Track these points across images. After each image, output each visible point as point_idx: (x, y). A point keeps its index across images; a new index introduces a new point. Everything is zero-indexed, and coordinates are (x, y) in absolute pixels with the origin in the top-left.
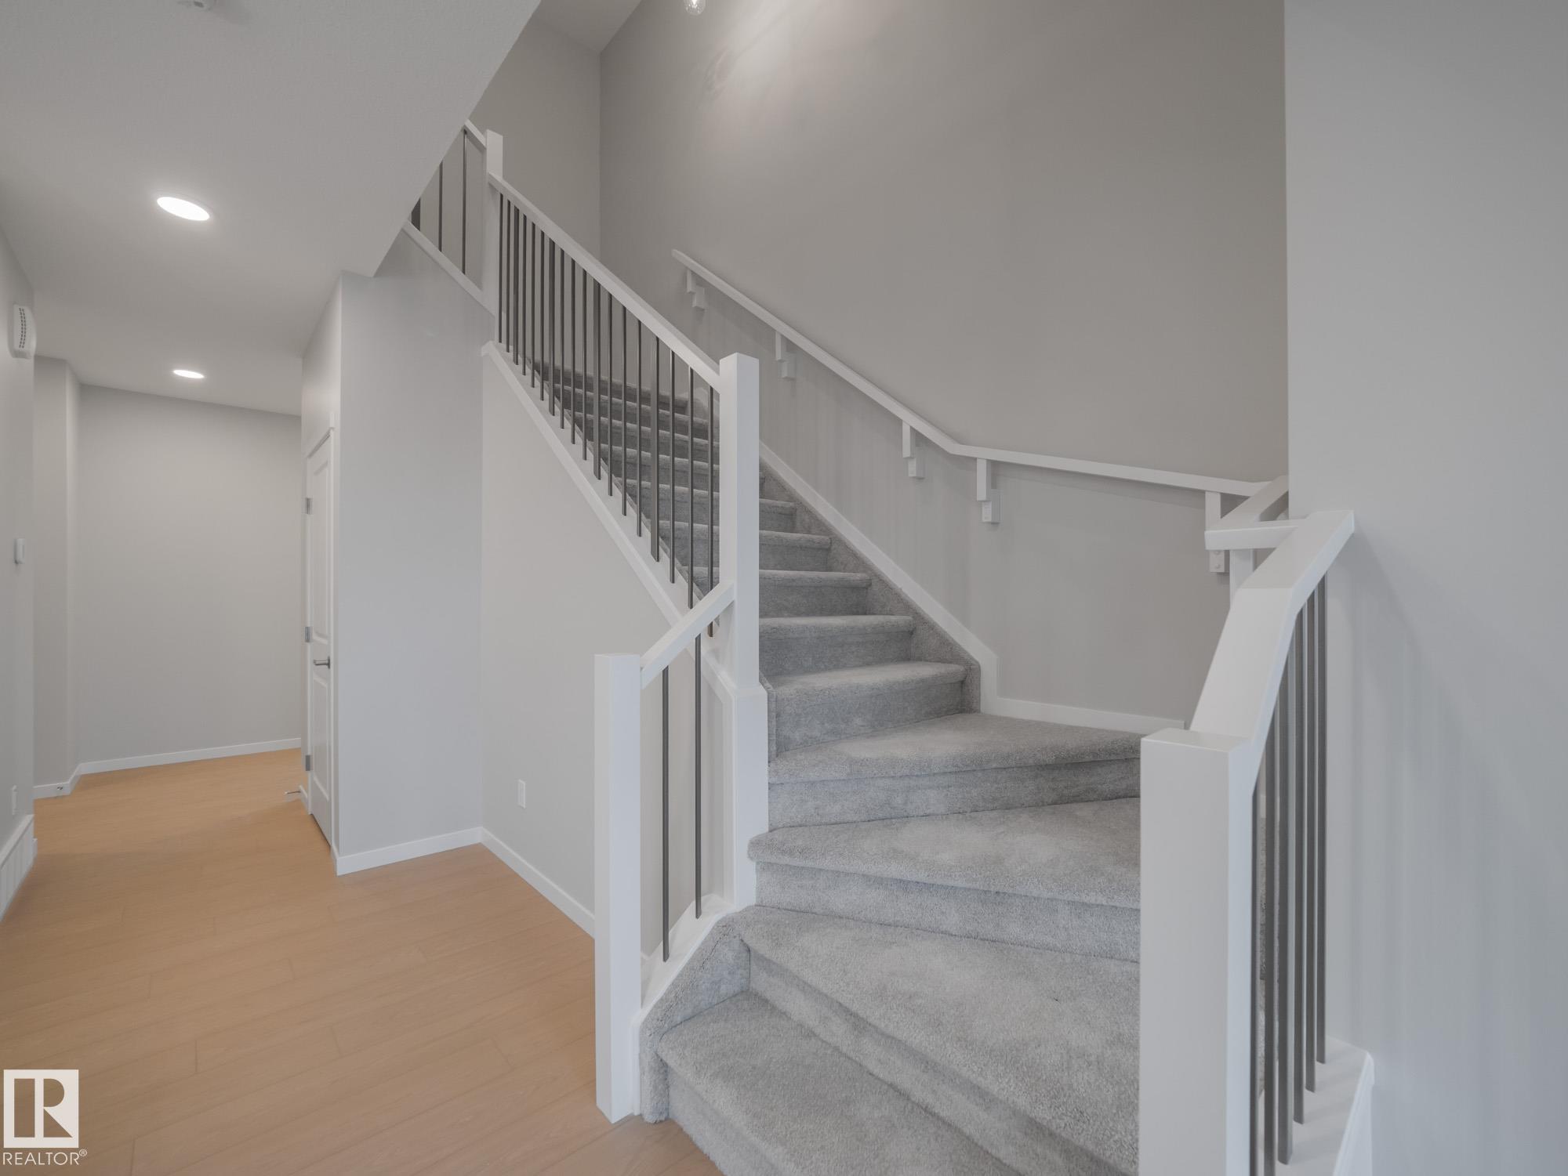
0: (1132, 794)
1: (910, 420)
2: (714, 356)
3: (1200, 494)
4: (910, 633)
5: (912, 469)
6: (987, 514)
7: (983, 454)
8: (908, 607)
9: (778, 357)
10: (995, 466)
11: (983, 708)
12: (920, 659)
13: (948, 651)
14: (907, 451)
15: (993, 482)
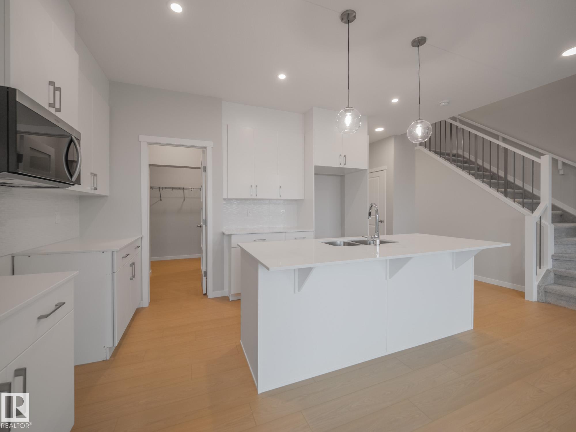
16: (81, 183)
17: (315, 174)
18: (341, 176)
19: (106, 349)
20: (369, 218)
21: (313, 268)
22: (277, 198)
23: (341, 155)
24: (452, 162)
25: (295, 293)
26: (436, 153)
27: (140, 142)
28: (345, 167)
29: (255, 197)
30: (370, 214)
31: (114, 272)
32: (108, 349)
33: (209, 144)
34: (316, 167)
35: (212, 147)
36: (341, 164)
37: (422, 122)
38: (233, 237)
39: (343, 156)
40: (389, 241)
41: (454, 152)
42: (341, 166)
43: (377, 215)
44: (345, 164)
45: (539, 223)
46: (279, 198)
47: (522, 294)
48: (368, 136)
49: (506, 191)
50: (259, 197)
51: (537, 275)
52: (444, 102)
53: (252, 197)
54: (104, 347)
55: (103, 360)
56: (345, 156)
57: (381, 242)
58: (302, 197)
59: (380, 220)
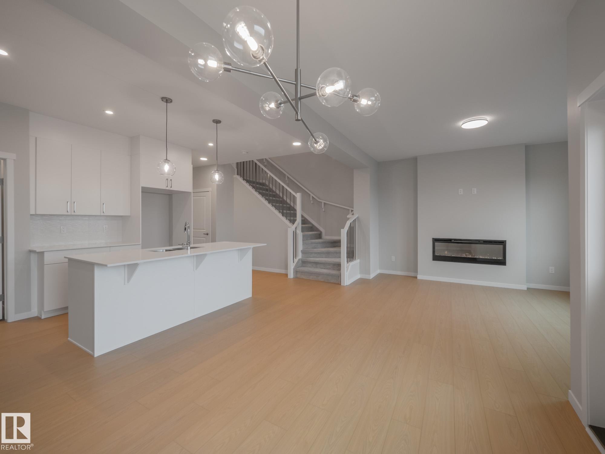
0: (340, 246)
1: (312, 195)
2: (296, 193)
3: (349, 210)
4: (312, 227)
5: (312, 202)
6: (323, 210)
7: (323, 202)
8: (311, 223)
9: (286, 179)
10: (324, 203)
11: (322, 238)
12: (313, 231)
13: (317, 230)
14: (311, 199)
15: (324, 206)
17: (142, 192)
18: (169, 195)
20: (184, 232)
21: (139, 264)
22: (100, 215)
23: (167, 179)
24: (256, 189)
25: (125, 284)
26: (248, 181)
28: (171, 189)
29: (73, 214)
30: (185, 229)
34: (142, 187)
36: (167, 187)
37: (218, 172)
38: (46, 254)
39: (169, 180)
40: (196, 247)
41: (261, 181)
42: (167, 188)
43: (189, 230)
44: (171, 187)
45: (295, 231)
46: (102, 214)
47: (286, 275)
48: (192, 165)
49: (283, 211)
50: (77, 213)
51: (294, 262)
52: (245, 152)
53: (69, 213)
56: (171, 180)
57: (191, 248)
58: (128, 214)
59: (206, 233)
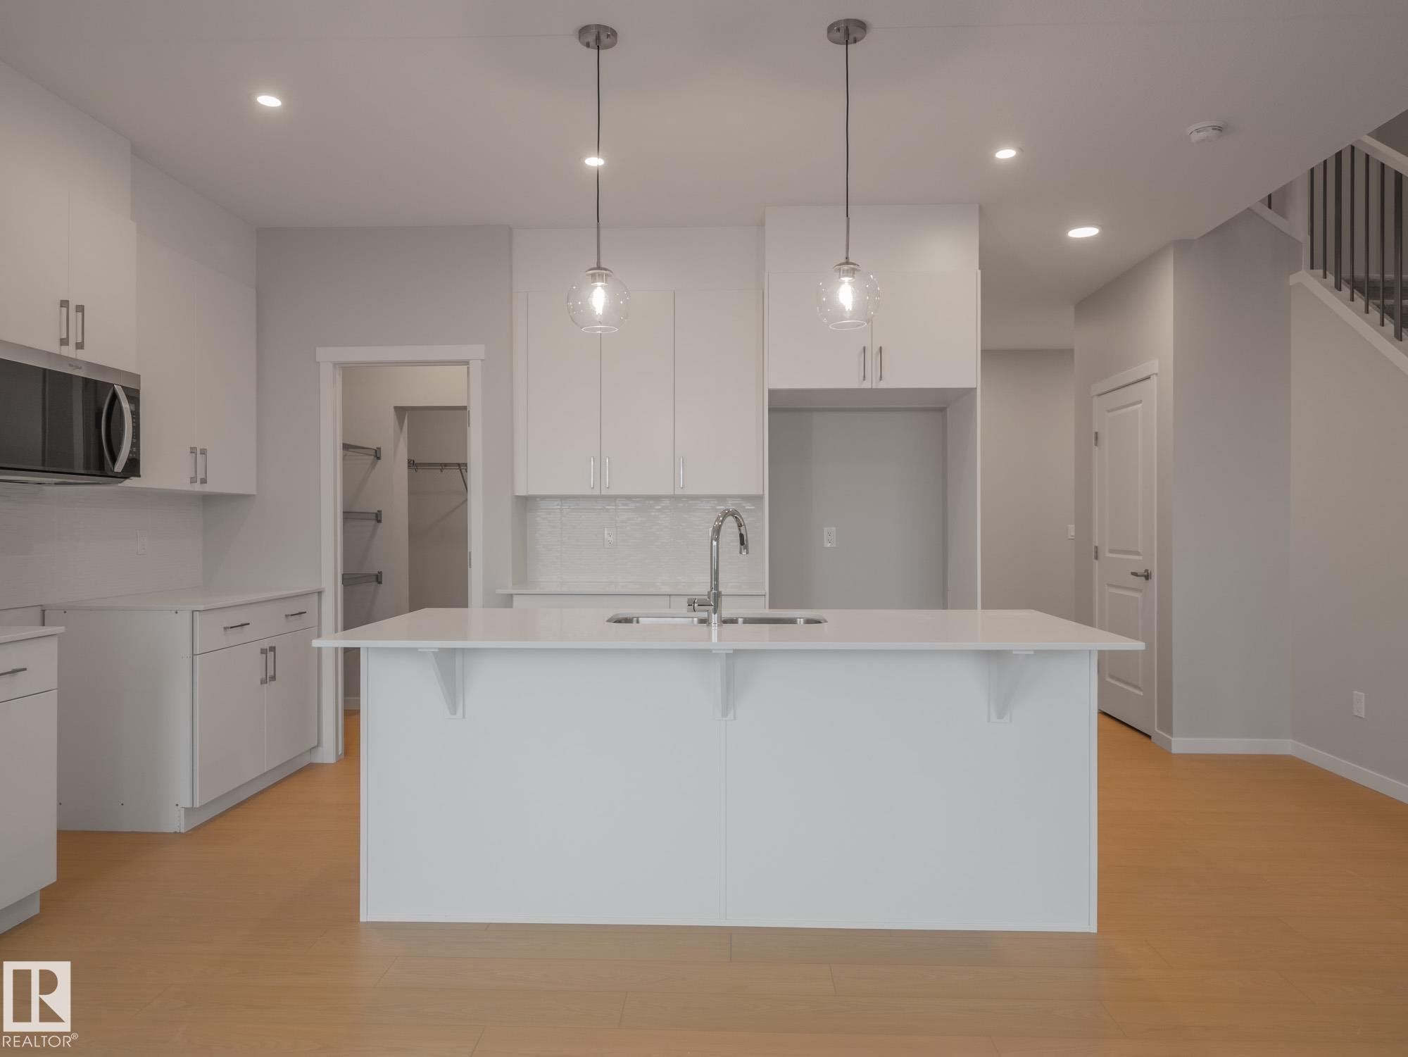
16: (141, 473)
17: (770, 410)
19: (179, 810)
22: (672, 493)
27: (319, 362)
28: (882, 386)
29: (604, 492)
31: (194, 653)
32: (183, 811)
33: (475, 352)
34: (774, 393)
35: (482, 360)
36: (864, 379)
39: (871, 351)
42: (866, 385)
43: (715, 543)
53: (597, 492)
54: (177, 805)
55: (176, 832)
56: (880, 350)
58: (755, 489)
59: (1141, 571)
